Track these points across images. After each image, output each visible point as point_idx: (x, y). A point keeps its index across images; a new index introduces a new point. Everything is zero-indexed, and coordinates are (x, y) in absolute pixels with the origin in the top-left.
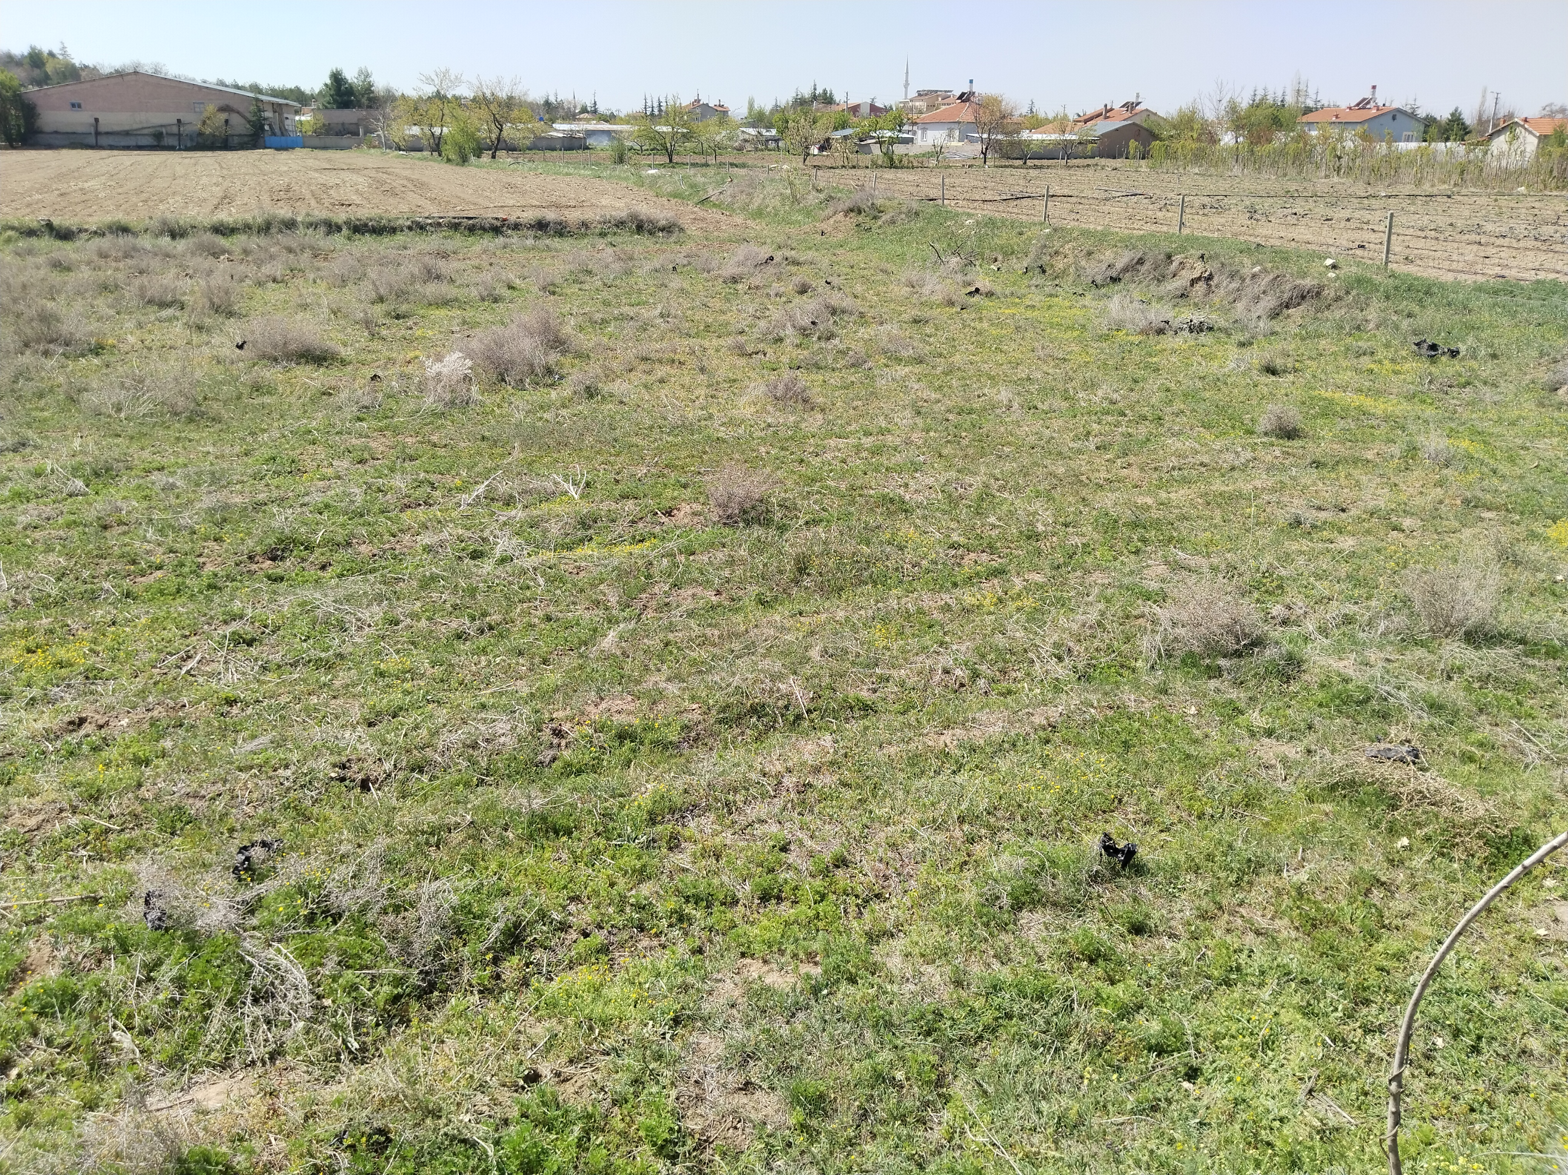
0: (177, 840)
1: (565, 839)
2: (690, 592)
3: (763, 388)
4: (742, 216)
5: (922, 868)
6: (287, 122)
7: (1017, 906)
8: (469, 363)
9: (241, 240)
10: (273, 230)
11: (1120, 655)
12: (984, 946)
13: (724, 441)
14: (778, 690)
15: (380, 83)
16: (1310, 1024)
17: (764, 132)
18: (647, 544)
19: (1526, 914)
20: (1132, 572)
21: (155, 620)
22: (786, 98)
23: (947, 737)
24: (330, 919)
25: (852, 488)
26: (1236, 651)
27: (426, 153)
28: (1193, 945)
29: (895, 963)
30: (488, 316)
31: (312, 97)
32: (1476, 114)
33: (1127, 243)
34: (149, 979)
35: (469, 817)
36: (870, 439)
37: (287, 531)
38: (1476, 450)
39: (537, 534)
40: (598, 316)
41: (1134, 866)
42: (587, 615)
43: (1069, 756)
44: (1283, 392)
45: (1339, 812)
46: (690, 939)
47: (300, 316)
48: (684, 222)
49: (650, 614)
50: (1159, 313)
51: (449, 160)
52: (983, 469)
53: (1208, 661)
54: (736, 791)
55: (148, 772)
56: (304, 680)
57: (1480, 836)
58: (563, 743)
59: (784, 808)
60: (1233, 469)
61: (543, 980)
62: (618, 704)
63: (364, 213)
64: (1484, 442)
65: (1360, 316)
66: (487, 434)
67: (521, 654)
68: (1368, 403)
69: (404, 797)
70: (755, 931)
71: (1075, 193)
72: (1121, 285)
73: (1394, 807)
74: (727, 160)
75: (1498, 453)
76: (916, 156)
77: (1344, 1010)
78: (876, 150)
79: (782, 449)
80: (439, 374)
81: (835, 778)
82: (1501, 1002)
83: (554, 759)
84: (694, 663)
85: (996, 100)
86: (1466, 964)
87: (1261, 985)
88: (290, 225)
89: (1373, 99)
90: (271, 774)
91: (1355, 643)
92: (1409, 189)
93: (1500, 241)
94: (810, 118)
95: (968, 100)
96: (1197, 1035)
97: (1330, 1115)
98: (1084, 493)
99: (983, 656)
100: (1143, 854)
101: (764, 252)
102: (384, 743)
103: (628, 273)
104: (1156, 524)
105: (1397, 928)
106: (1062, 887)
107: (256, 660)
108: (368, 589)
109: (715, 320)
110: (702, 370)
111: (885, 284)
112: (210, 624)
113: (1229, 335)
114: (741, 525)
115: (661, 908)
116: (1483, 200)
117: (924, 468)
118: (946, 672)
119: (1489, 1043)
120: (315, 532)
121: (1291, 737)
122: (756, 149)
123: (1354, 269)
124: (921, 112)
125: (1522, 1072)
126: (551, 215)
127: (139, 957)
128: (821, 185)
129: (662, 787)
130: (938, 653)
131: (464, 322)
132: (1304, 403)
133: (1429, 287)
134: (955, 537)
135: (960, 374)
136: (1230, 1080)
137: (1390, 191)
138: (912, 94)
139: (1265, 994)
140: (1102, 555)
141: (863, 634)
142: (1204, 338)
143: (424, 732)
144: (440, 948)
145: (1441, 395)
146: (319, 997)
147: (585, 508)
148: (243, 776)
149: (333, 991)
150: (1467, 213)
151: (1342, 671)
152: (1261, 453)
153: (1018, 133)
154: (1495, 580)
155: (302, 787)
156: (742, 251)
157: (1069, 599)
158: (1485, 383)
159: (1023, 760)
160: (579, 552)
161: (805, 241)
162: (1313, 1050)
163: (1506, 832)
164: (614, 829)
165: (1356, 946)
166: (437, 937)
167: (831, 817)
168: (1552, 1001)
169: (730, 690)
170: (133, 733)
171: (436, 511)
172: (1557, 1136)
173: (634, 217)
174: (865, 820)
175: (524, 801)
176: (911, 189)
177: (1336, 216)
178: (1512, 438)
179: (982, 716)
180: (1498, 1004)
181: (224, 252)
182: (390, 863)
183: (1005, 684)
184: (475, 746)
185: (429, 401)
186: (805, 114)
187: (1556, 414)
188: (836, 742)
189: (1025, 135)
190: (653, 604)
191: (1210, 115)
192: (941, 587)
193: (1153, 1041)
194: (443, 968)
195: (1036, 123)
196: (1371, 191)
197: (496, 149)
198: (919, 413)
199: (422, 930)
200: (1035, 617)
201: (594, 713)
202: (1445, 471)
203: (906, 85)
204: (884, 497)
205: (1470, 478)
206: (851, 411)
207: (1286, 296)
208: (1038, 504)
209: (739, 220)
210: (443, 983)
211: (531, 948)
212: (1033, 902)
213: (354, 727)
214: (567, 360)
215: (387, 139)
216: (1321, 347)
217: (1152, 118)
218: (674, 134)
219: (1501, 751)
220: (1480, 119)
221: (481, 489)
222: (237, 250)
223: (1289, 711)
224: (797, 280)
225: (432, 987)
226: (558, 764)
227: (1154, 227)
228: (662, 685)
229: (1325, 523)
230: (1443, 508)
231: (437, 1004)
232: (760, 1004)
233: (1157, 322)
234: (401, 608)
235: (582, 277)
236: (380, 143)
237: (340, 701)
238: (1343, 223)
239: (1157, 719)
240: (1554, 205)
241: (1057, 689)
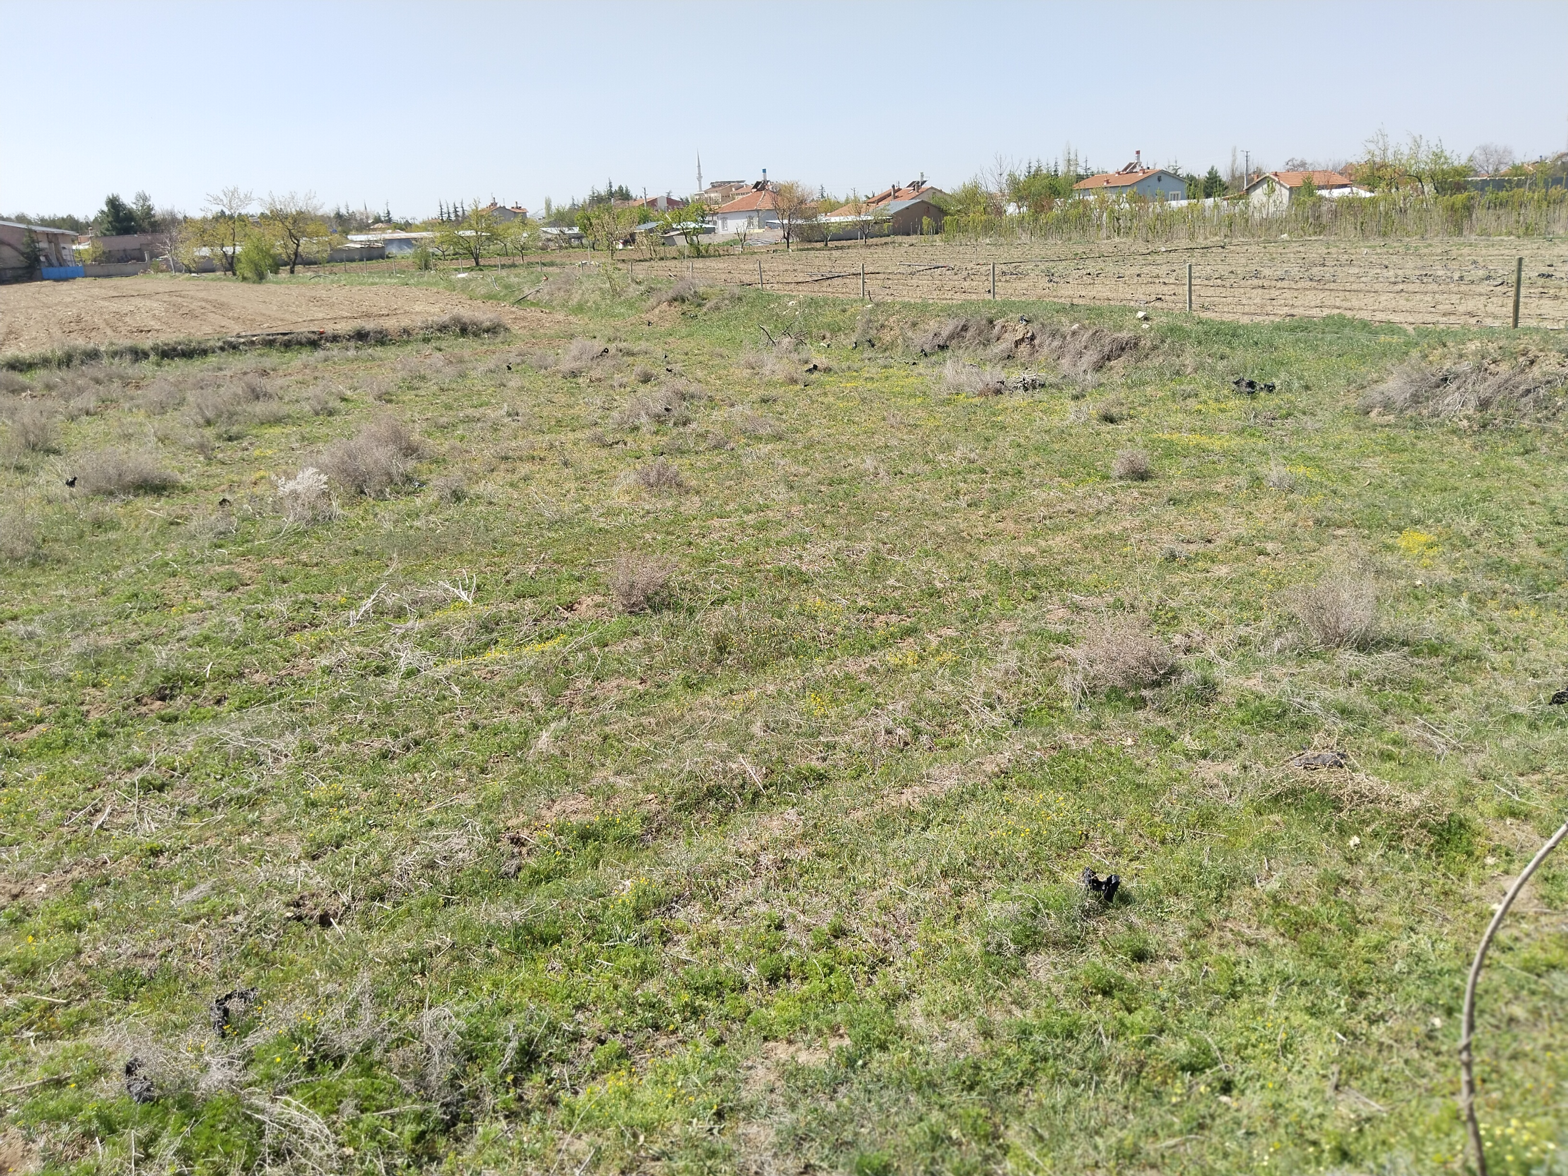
0: (133, 1006)
1: (554, 947)
2: (614, 684)
3: (633, 477)
4: (563, 314)
5: (919, 926)
6: (64, 252)
7: (1022, 951)
8: (324, 478)
9: (40, 376)
10: (76, 362)
11: (1046, 697)
12: (1000, 994)
13: (607, 531)
14: (731, 770)
15: (160, 206)
16: (1320, 1024)
17: (566, 230)
18: (557, 640)
19: (1477, 892)
20: (1035, 619)
21: (51, 776)
22: (582, 196)
23: (908, 794)
24: (332, 1064)
25: (748, 564)
26: (1155, 681)
27: (218, 274)
28: (1194, 964)
29: (919, 1022)
30: (324, 430)
31: (88, 225)
32: (1230, 171)
33: (949, 312)
34: (148, 1157)
35: (448, 940)
36: (752, 516)
37: (171, 668)
38: (1312, 473)
39: (440, 643)
40: (443, 421)
42: (513, 718)
43: (1027, 799)
44: (1125, 437)
45: (1288, 821)
46: (708, 1031)
47: (125, 447)
48: (507, 320)
49: (577, 710)
50: (993, 374)
51: (244, 279)
52: (869, 534)
53: (1131, 694)
54: (716, 875)
55: (84, 937)
56: (230, 821)
57: (1423, 826)
58: (524, 850)
59: (768, 888)
60: (1099, 513)
61: (569, 1094)
62: (571, 804)
63: (168, 337)
64: (1317, 466)
65: (1178, 362)
66: (358, 548)
67: (456, 766)
68: (1204, 440)
69: (369, 928)
70: (771, 1013)
71: (881, 269)
72: (948, 354)
73: (1338, 809)
74: (536, 259)
75: (1332, 475)
76: (720, 245)
77: (1347, 1004)
78: (681, 241)
79: (668, 533)
80: (294, 492)
81: (811, 849)
83: (519, 869)
84: (637, 753)
86: (1440, 946)
87: (1265, 993)
88: (93, 355)
89: (1138, 163)
90: (220, 922)
91: (1256, 662)
92: (1185, 243)
93: (1279, 284)
95: (763, 188)
96: (1221, 1050)
97: (1361, 1106)
98: (969, 548)
99: (919, 713)
100: (1128, 884)
101: (598, 346)
102: (336, 875)
103: (463, 375)
104: (1045, 571)
105: (1370, 922)
106: (1060, 927)
107: (172, 805)
108: (276, 717)
109: (564, 415)
110: (566, 464)
111: (725, 367)
112: (113, 774)
113: (1061, 390)
114: (649, 611)
115: (671, 1004)
116: (1254, 249)
117: (812, 539)
118: (889, 732)
120: (200, 666)
121: (1225, 756)
122: (561, 247)
123: (1161, 319)
124: (718, 203)
125: (1515, 1038)
126: (369, 325)
127: (132, 1135)
128: (639, 277)
129: (641, 882)
130: (876, 715)
131: (303, 438)
132: (1147, 446)
133: (1235, 329)
134: (861, 603)
135: (820, 447)
136: (1263, 1087)
137: (1169, 247)
138: (706, 186)
139: (1271, 1001)
140: (1003, 605)
141: (799, 705)
142: (1039, 394)
143: (375, 858)
144: (456, 1077)
145: (1268, 428)
146: (342, 1146)
147: (485, 611)
148: (191, 927)
149: (355, 1138)
150: (1243, 261)
151: (1253, 689)
152: (1121, 495)
153: (816, 217)
155: (258, 931)
156: (575, 347)
157: (986, 650)
158: (1304, 413)
159: (987, 808)
160: (492, 654)
161: (634, 332)
162: (1328, 1047)
163: (1443, 819)
164: (603, 930)
165: (1339, 943)
166: (451, 1066)
167: (816, 889)
168: (1523, 969)
169: (683, 776)
170: (54, 898)
171: (325, 632)
173: (457, 320)
174: (850, 887)
176: (725, 276)
177: (1128, 273)
178: (1341, 460)
179: (934, 771)
181: (24, 389)
182: (379, 996)
183: (946, 738)
184: (432, 865)
185: (288, 522)
187: (1373, 436)
188: (800, 814)
189: (822, 219)
190: (579, 699)
191: (993, 189)
192: (861, 651)
193: (1184, 1061)
194: (464, 1098)
195: (832, 207)
196: (1152, 248)
197: (295, 264)
198: (792, 487)
199: (434, 1061)
200: (958, 669)
201: (550, 817)
202: (1291, 497)
203: (700, 178)
204: (781, 570)
205: (1315, 500)
206: (726, 491)
207: (1107, 350)
208: (930, 563)
209: (560, 316)
210: (466, 1113)
211: (548, 1064)
212: (1035, 944)
213: (297, 862)
214: (424, 467)
215: (175, 263)
216: (1148, 394)
217: (939, 195)
218: (479, 238)
219: (1414, 747)
220: (1233, 176)
221: (368, 604)
222: (39, 385)
223: (1217, 732)
224: (638, 369)
225: (455, 1119)
226: (524, 874)
227: (963, 296)
228: (611, 779)
229: (1197, 555)
230: (1298, 531)
231: (465, 1135)
232: (800, 1084)
233: (993, 384)
234: (318, 734)
235: (416, 383)
236: (169, 266)
237: (275, 838)
238: (1136, 279)
239: (1101, 753)
240: (1316, 249)
241: (996, 736)
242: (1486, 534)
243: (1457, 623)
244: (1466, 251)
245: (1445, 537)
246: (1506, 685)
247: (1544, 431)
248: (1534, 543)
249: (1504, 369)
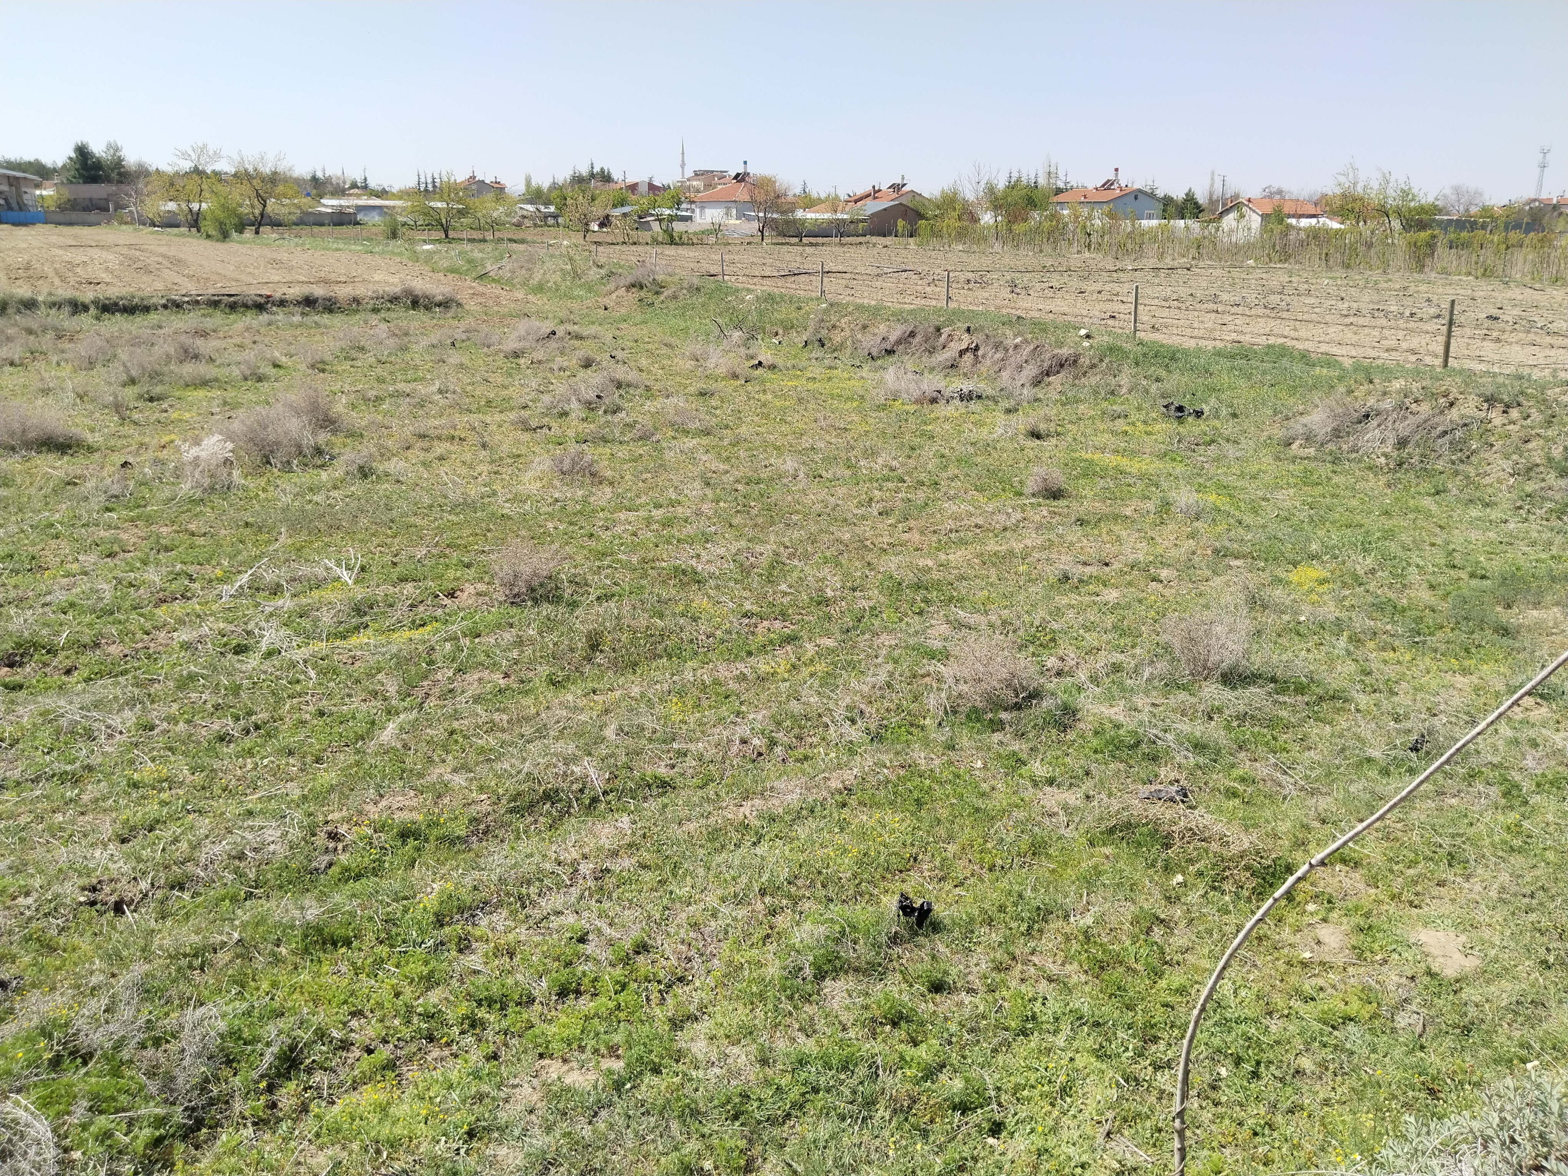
1: (344, 950)
2: (476, 677)
3: (549, 463)
4: (523, 292)
5: (725, 945)
6: (25, 197)
7: (820, 976)
8: (230, 446)
10: (10, 311)
11: (909, 714)
12: (788, 1020)
13: (510, 518)
14: (573, 772)
15: (132, 157)
16: (1104, 1067)
17: (542, 208)
18: (428, 628)
19: (1292, 939)
20: (917, 632)
22: (563, 176)
23: (746, 809)
24: (79, 1060)
25: (644, 561)
26: (1016, 703)
27: (183, 229)
28: (990, 998)
29: (700, 1048)
30: (251, 396)
31: (55, 170)
32: (1207, 194)
33: (899, 316)
35: (236, 935)
36: (661, 511)
37: (26, 634)
38: (1223, 503)
39: (306, 623)
40: (371, 394)
41: (931, 923)
42: (364, 707)
43: (865, 818)
44: (1047, 455)
45: (1118, 854)
46: (483, 1045)
47: (40, 402)
48: (463, 297)
49: (432, 702)
50: (932, 382)
51: (208, 236)
52: (772, 538)
53: (990, 715)
54: (529, 883)
56: (47, 797)
57: (1247, 868)
58: (340, 846)
59: (582, 897)
60: (1005, 529)
61: (324, 1104)
62: (399, 801)
63: (114, 291)
64: (1230, 495)
65: (1113, 382)
66: (250, 520)
67: (291, 753)
68: (1124, 462)
69: (163, 918)
70: (552, 1029)
71: (850, 269)
72: (895, 358)
73: (1168, 846)
74: (506, 235)
75: (1242, 504)
76: (695, 233)
77: (1134, 1049)
78: (656, 227)
79: (571, 523)
80: (197, 458)
81: (633, 861)
82: (1275, 1026)
83: (330, 865)
84: (481, 751)
85: (770, 180)
86: (1243, 993)
87: (1056, 1032)
88: (30, 305)
89: (1116, 180)
90: (9, 903)
91: (1123, 690)
92: (1152, 262)
93: (1235, 310)
94: (589, 194)
95: (743, 180)
96: (999, 1089)
97: (1128, 1155)
98: (869, 557)
99: (779, 724)
100: (940, 911)
101: (546, 327)
102: (139, 860)
103: (404, 349)
104: (937, 585)
105: (1178, 964)
106: (864, 952)
108: (119, 692)
109: (497, 395)
110: (484, 446)
111: (669, 357)
113: (996, 402)
114: (529, 603)
115: (451, 1015)
116: (1218, 272)
117: (715, 538)
118: (744, 742)
119: (1267, 1068)
120: (57, 634)
121: (1071, 784)
122: (535, 225)
123: (1106, 338)
124: (698, 191)
125: (1297, 1091)
126: (319, 291)
128: (602, 260)
129: (450, 886)
130: (735, 723)
131: (225, 403)
132: (1067, 465)
133: (1174, 353)
134: (748, 606)
135: (746, 444)
136: (1032, 1131)
137: (1136, 265)
138: (689, 173)
139: (1061, 1041)
140: (888, 617)
141: (659, 709)
142: (974, 406)
143: (184, 846)
144: (207, 1080)
145: (1190, 453)
146: (66, 1150)
147: (359, 592)
149: (82, 1143)
150: (1205, 284)
151: (1113, 717)
152: (1030, 513)
153: (793, 212)
154: (1245, 625)
155: (46, 915)
156: (522, 326)
157: (860, 662)
158: (1228, 441)
159: (822, 825)
160: (354, 640)
161: (588, 315)
162: (1109, 1092)
163: (1269, 862)
164: (398, 935)
165: (1141, 984)
166: (203, 1069)
167: (630, 901)
168: (1319, 1020)
169: (521, 777)
171: (195, 605)
172: (1330, 1150)
173: (408, 292)
174: (665, 901)
175: (297, 913)
176: (692, 265)
177: (1089, 289)
178: (1255, 490)
179: (780, 785)
180: (1273, 1029)
182: (147, 991)
183: (802, 750)
184: (241, 857)
185: (185, 488)
186: (583, 191)
187: (1291, 467)
188: (634, 822)
189: (799, 214)
190: (436, 691)
191: (970, 196)
192: (736, 656)
193: (957, 1100)
194: (212, 1102)
195: (810, 203)
196: (1119, 266)
197: (260, 225)
198: (708, 484)
199: (185, 1063)
200: (828, 681)
201: (373, 812)
202: (1196, 524)
203: (683, 165)
204: (676, 569)
205: (1219, 529)
206: (641, 484)
207: (1046, 365)
208: (827, 570)
209: (519, 294)
210: (212, 1118)
211: (309, 1071)
212: (835, 970)
213: (105, 845)
214: (338, 440)
215: (140, 215)
216: (1079, 412)
217: (917, 198)
218: (449, 210)
219: (1261, 786)
220: (1211, 199)
221: (244, 578)
223: (1068, 760)
224: (580, 354)
225: (199, 1124)
226: (335, 870)
227: (923, 302)
228: (447, 777)
229: (1091, 577)
230: (1196, 559)
231: (205, 1142)
232: (560, 1106)
233: (930, 392)
234: (156, 712)
235: (354, 353)
236: (133, 219)
237: (88, 818)
238: (1095, 295)
239: (947, 775)
240: (1279, 276)
241: (852, 752)
242: (1380, 573)
243: (1331, 661)
244: (1423, 288)
245: (1338, 573)
246: (1366, 729)
247: (1457, 473)
248: (1425, 585)
249: (1425, 408)
